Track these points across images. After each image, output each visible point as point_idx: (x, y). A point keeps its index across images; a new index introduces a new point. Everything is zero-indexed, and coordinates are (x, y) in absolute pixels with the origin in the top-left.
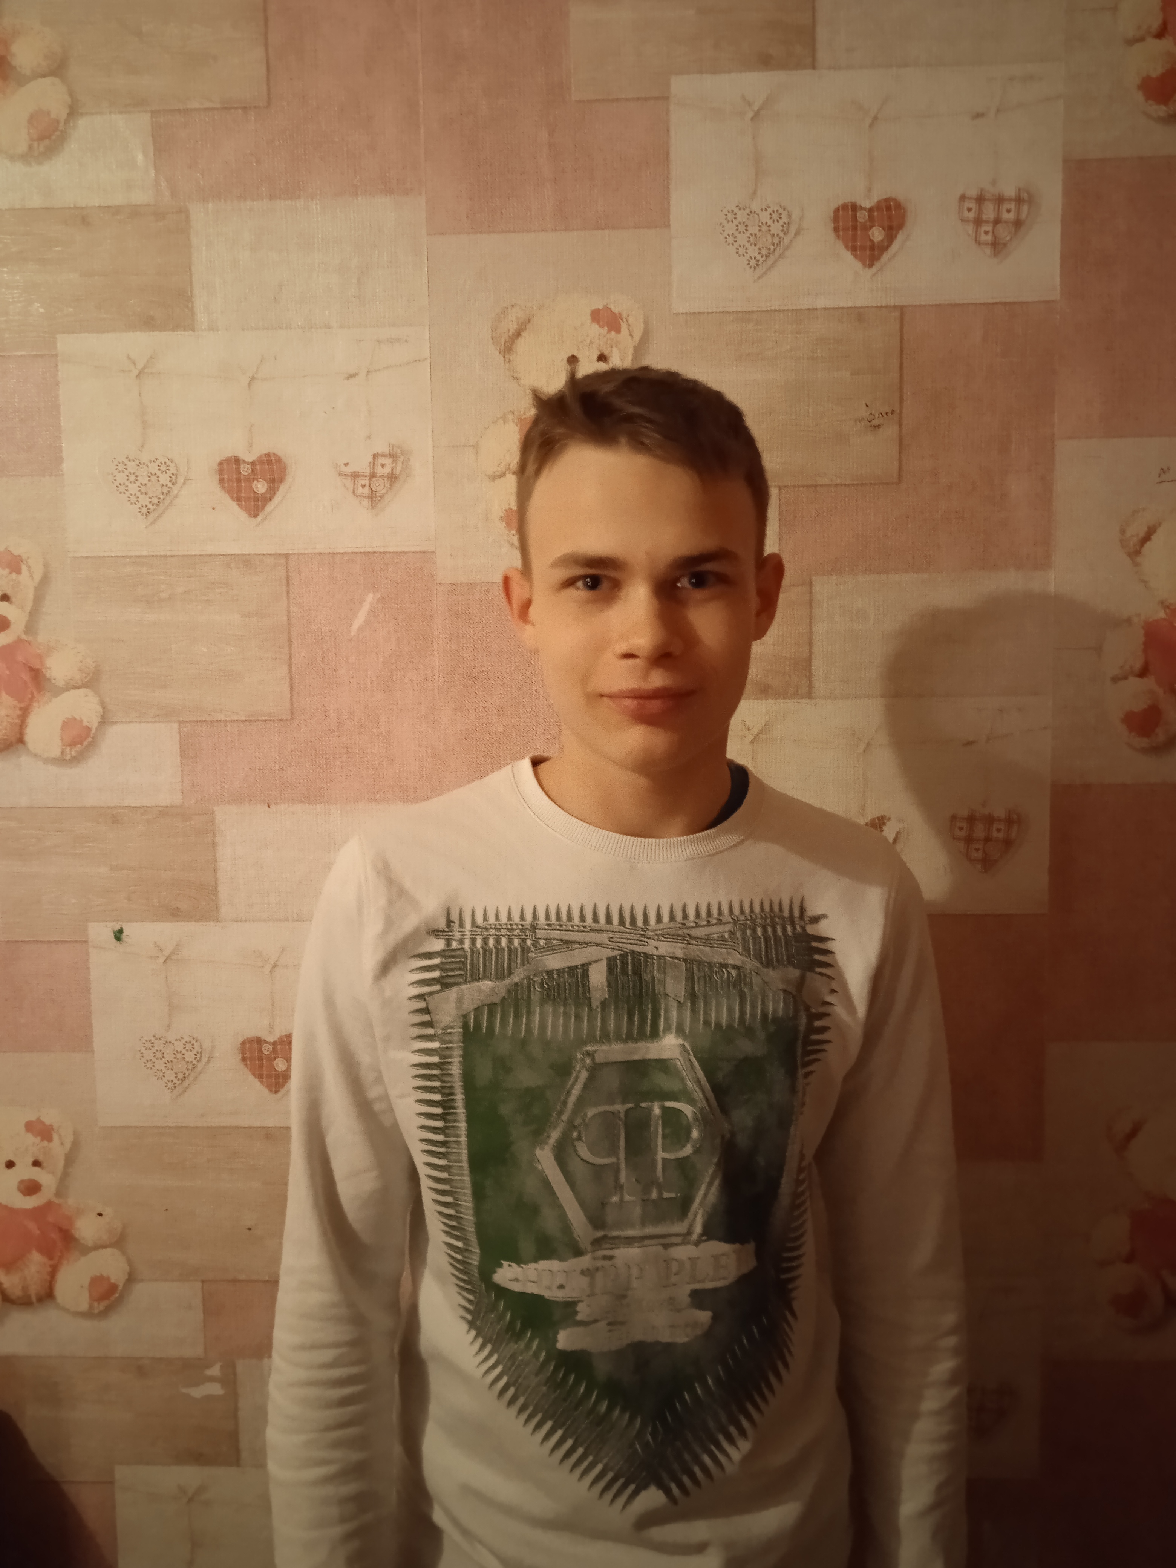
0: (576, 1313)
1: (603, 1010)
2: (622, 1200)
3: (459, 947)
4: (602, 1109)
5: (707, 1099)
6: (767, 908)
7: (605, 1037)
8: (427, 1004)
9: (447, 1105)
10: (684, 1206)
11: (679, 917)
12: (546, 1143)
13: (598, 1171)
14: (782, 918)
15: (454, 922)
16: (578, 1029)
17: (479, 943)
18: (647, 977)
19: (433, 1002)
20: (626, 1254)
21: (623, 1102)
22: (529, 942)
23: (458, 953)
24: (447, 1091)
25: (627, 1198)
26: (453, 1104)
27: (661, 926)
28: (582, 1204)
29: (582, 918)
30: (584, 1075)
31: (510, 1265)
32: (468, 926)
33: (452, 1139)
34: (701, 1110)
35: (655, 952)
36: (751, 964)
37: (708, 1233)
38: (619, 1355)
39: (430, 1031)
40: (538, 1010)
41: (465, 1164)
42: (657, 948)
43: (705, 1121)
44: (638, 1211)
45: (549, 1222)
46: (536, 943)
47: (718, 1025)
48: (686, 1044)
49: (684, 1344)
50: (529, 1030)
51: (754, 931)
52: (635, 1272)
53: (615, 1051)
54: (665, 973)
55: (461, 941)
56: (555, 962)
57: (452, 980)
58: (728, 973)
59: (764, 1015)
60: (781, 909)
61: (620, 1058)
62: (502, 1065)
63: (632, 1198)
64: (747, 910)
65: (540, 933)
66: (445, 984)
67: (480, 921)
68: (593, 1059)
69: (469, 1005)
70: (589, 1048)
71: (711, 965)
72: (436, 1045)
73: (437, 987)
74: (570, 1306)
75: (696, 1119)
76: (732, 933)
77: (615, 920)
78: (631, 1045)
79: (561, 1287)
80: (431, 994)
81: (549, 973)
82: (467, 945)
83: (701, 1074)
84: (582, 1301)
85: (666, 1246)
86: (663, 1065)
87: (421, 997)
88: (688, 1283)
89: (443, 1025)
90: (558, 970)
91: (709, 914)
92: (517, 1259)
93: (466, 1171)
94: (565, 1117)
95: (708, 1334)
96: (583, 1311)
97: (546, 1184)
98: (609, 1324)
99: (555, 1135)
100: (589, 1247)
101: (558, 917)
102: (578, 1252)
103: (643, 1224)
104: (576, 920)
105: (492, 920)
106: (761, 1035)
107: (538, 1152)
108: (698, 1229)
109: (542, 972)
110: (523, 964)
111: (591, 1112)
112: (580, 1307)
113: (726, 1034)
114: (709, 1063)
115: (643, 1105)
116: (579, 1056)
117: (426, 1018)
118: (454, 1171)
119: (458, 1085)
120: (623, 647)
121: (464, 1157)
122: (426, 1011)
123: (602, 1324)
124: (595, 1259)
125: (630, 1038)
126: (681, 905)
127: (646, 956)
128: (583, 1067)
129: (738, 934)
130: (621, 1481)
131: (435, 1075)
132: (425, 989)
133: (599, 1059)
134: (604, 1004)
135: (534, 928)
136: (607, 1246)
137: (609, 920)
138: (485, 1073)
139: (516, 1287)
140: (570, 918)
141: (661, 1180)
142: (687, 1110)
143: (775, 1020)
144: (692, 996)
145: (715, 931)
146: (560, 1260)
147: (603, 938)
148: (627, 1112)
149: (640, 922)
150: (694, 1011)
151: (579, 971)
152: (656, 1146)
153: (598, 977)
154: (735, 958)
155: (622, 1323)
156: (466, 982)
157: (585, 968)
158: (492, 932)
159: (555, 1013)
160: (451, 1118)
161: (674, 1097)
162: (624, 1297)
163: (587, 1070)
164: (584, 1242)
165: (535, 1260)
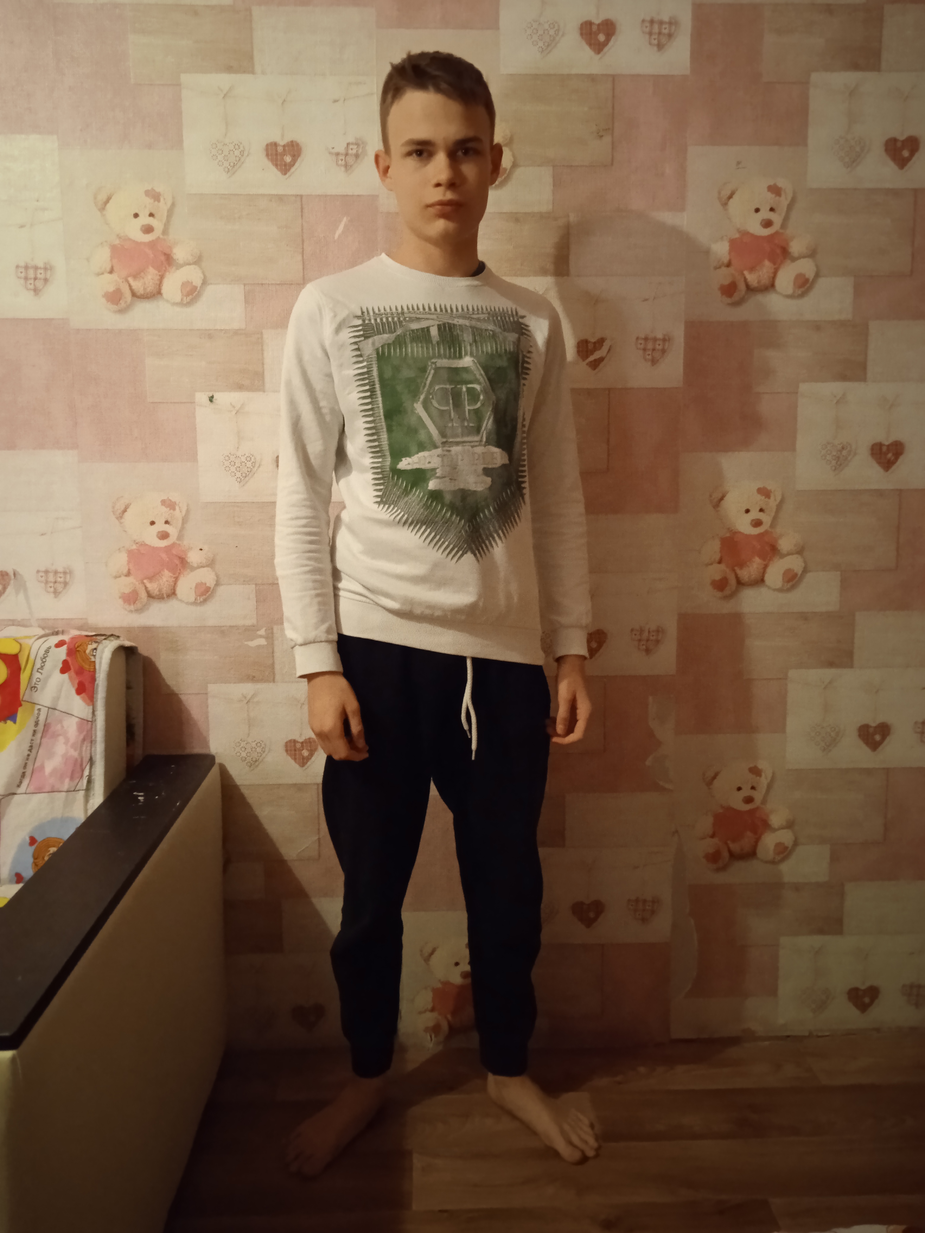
0: (436, 473)
1: (438, 345)
2: (453, 425)
3: (369, 322)
4: (441, 386)
5: (485, 382)
6: (501, 310)
7: (440, 356)
8: (359, 346)
9: (372, 391)
10: (478, 430)
11: (465, 309)
12: (419, 401)
13: (442, 412)
14: (509, 315)
15: (364, 312)
16: (428, 353)
17: (378, 320)
18: (455, 333)
19: (361, 345)
20: (455, 449)
21: (450, 384)
22: (401, 319)
23: (369, 325)
24: (372, 384)
25: (455, 425)
26: (375, 390)
27: (457, 313)
28: (436, 425)
29: (424, 309)
30: (432, 371)
31: (406, 459)
32: (371, 313)
33: (375, 406)
34: (484, 387)
35: (457, 323)
36: (498, 330)
37: (488, 443)
38: (454, 493)
39: (361, 359)
40: (409, 345)
41: (382, 417)
42: (458, 322)
43: (485, 391)
44: (460, 430)
45: (422, 436)
46: (405, 319)
47: (487, 353)
48: (475, 360)
49: (480, 492)
50: (406, 354)
51: (497, 318)
52: (460, 457)
53: (444, 363)
54: (463, 332)
55: (370, 320)
56: (415, 326)
57: (369, 335)
58: (489, 333)
59: (506, 350)
60: (508, 311)
61: (447, 366)
62: (397, 369)
63: (457, 425)
64: (493, 310)
65: (406, 315)
66: (366, 337)
67: (377, 311)
68: (436, 365)
69: (378, 345)
70: (433, 360)
71: (481, 330)
72: (365, 364)
73: (362, 338)
74: (434, 470)
75: (481, 391)
76: (488, 318)
77: (438, 309)
78: (451, 361)
79: (429, 463)
80: (360, 341)
81: (413, 331)
82: (373, 321)
83: (482, 372)
84: (438, 468)
85: (472, 447)
86: (466, 369)
87: (355, 343)
88: (482, 464)
89: (367, 355)
90: (417, 330)
91: (478, 309)
92: (408, 455)
93: (383, 420)
94: (426, 389)
95: (490, 488)
96: (439, 473)
97: (420, 418)
98: (451, 479)
99: (422, 397)
100: (441, 445)
101: (413, 309)
102: (436, 447)
103: (463, 435)
104: (421, 309)
105: (382, 311)
106: (505, 359)
107: (415, 405)
108: (484, 439)
109: (409, 330)
110: (400, 327)
111: (437, 387)
112: (438, 471)
113: (491, 356)
114: (486, 369)
115: (459, 386)
116: (430, 364)
117: (359, 353)
118: (377, 421)
119: (377, 380)
120: (435, 181)
121: (382, 413)
122: (358, 349)
123: (447, 479)
124: (443, 451)
125: (450, 358)
126: (466, 305)
127: (454, 325)
128: (431, 368)
129: (491, 318)
130: (456, 549)
131: (366, 378)
132: (357, 340)
133: (438, 365)
134: (438, 343)
135: (403, 313)
136: (448, 446)
137: (436, 310)
138: (388, 374)
139: (409, 467)
140: (418, 309)
141: (468, 418)
142: (477, 387)
143: (510, 353)
144: (475, 341)
145: (482, 316)
146: (428, 451)
147: (434, 317)
148: (452, 389)
149: (449, 311)
150: (477, 347)
151: (426, 330)
152: (465, 404)
153: (434, 332)
154: (491, 327)
155: (455, 480)
156: (376, 335)
157: (428, 328)
158: (384, 316)
159: (417, 347)
160: (374, 397)
161: (471, 382)
162: (455, 468)
163: (434, 370)
164: (439, 443)
165: (417, 453)
